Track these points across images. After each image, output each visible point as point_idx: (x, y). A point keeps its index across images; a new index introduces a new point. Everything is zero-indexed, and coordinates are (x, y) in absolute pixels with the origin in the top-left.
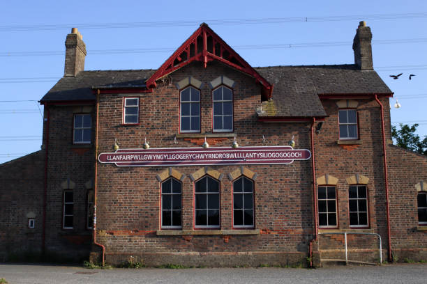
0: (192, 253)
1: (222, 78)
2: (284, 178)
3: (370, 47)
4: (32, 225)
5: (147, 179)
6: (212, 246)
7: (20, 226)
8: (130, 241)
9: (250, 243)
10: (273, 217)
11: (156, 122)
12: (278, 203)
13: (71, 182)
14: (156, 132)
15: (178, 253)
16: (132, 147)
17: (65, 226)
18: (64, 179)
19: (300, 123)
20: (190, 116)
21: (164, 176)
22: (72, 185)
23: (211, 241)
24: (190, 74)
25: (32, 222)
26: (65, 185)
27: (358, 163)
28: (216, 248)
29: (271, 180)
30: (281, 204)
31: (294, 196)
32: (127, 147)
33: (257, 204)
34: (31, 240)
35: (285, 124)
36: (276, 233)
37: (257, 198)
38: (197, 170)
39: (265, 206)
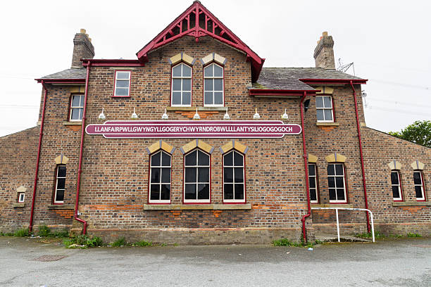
0: (180, 229)
1: (214, 55)
2: (274, 152)
3: (332, 51)
4: (22, 199)
5: (135, 152)
6: (202, 221)
7: (10, 200)
8: (115, 216)
9: (241, 219)
10: (264, 191)
11: (147, 95)
12: (269, 178)
13: (64, 157)
14: (146, 104)
15: (166, 229)
16: (121, 119)
17: (57, 200)
18: (58, 154)
19: (290, 99)
20: (182, 91)
21: (153, 148)
22: (65, 160)
23: (201, 216)
24: (182, 50)
25: (22, 196)
26: (58, 160)
27: (335, 143)
28: (207, 224)
29: (262, 154)
30: (273, 178)
31: (286, 171)
32: (116, 119)
33: (248, 178)
34: (19, 215)
35: (275, 100)
36: (268, 208)
37: (248, 172)
38: (187, 143)
39: (257, 180)
